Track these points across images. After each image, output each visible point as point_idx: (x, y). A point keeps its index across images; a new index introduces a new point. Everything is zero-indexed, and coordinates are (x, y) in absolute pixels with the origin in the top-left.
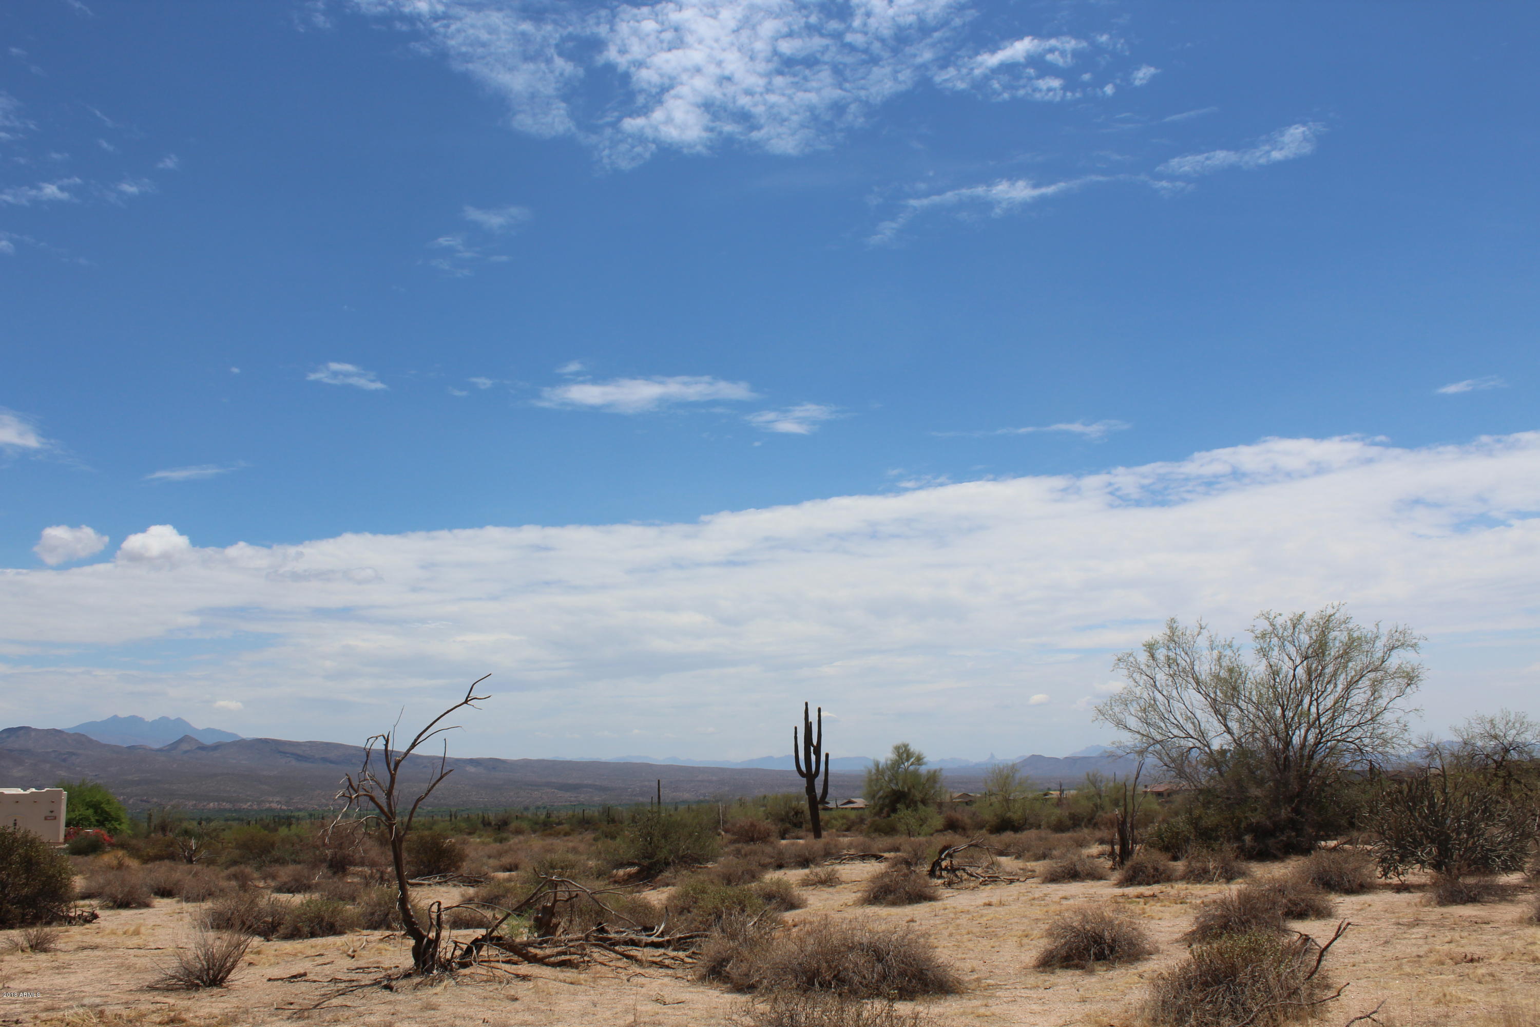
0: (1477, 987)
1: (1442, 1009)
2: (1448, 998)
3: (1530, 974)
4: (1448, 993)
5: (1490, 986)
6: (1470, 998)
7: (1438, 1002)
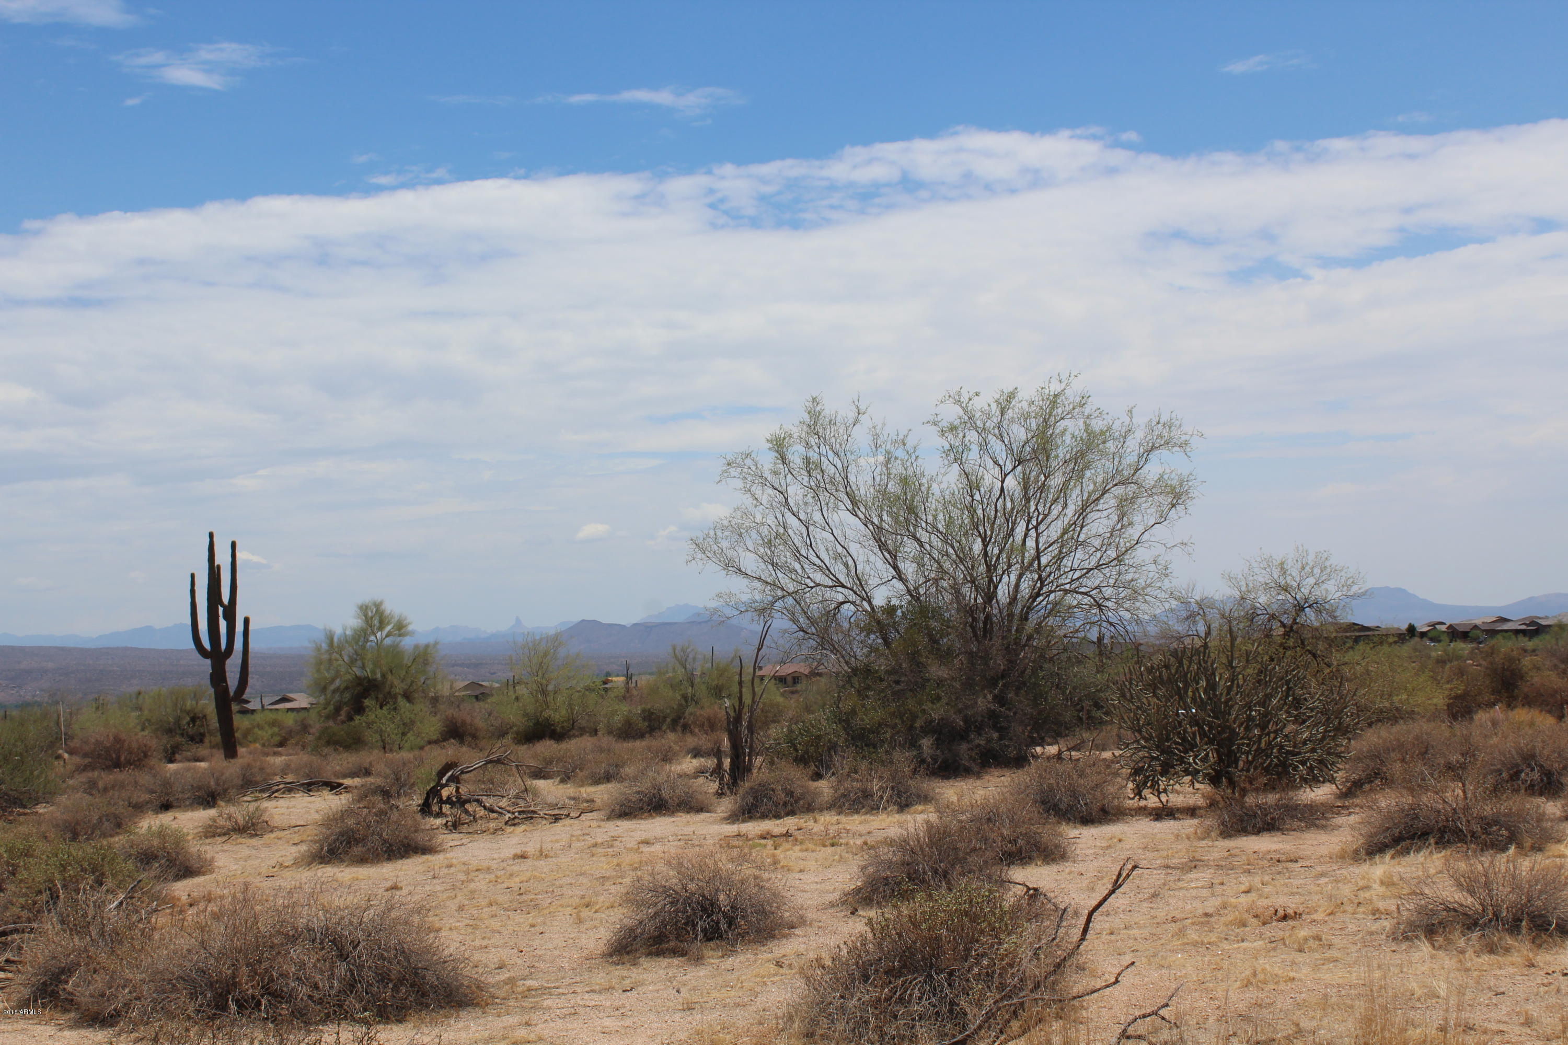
0: (1299, 958)
1: (1252, 994)
2: (1261, 976)
3: (1371, 933)
4: (1259, 969)
5: (1317, 956)
6: (1292, 974)
7: (1247, 984)
